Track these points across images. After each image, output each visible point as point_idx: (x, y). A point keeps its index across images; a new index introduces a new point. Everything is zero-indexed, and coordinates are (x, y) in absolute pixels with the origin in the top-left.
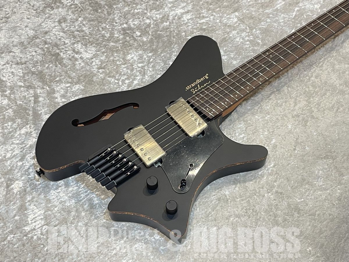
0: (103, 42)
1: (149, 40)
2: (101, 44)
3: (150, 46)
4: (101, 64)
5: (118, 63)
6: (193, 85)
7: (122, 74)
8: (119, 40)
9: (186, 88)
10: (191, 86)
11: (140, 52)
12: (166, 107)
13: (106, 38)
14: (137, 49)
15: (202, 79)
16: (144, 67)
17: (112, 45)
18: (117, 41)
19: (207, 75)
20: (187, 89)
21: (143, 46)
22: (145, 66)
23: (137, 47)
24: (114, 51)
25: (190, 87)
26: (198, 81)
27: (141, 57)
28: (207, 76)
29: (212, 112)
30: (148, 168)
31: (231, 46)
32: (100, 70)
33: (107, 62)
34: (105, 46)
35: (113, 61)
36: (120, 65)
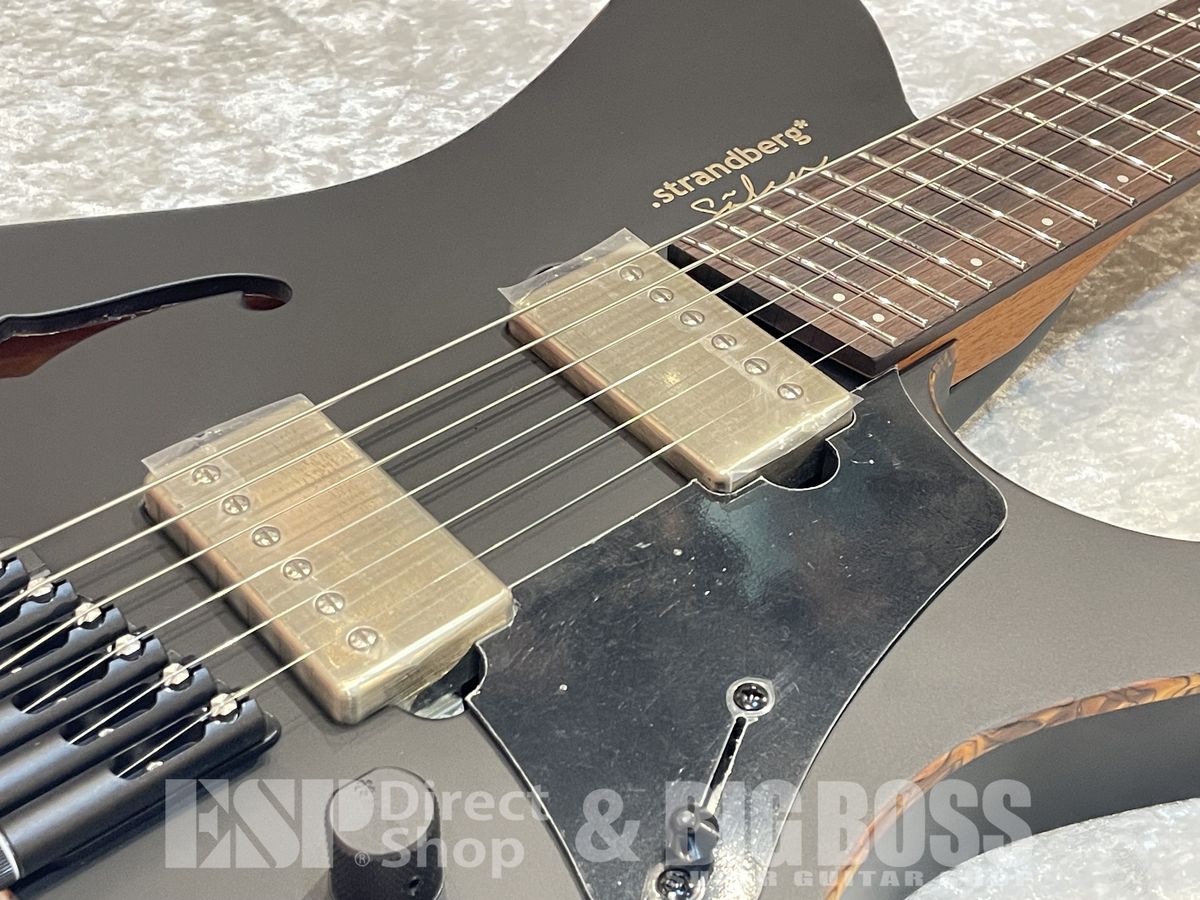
0: (77, 32)
1: (381, 27)
2: (62, 44)
3: (392, 57)
4: (49, 138)
5: (163, 131)
6: (702, 178)
7: (189, 183)
8: (187, 28)
9: (657, 194)
10: (691, 182)
11: (323, 84)
12: (503, 291)
13: (97, 19)
14: (302, 69)
15: (767, 147)
16: (346, 152)
17: (137, 49)
18: (171, 33)
19: (802, 124)
20: (660, 200)
21: (339, 55)
22: (353, 147)
23: (302, 62)
24: (144, 76)
25: (681, 188)
26: (739, 158)
27: (329, 104)
28: (804, 131)
29: (878, 318)
30: (345, 726)
31: (913, 56)
32: (34, 170)
33: (93, 126)
34: (89, 51)
35: (134, 121)
36: (181, 141)
